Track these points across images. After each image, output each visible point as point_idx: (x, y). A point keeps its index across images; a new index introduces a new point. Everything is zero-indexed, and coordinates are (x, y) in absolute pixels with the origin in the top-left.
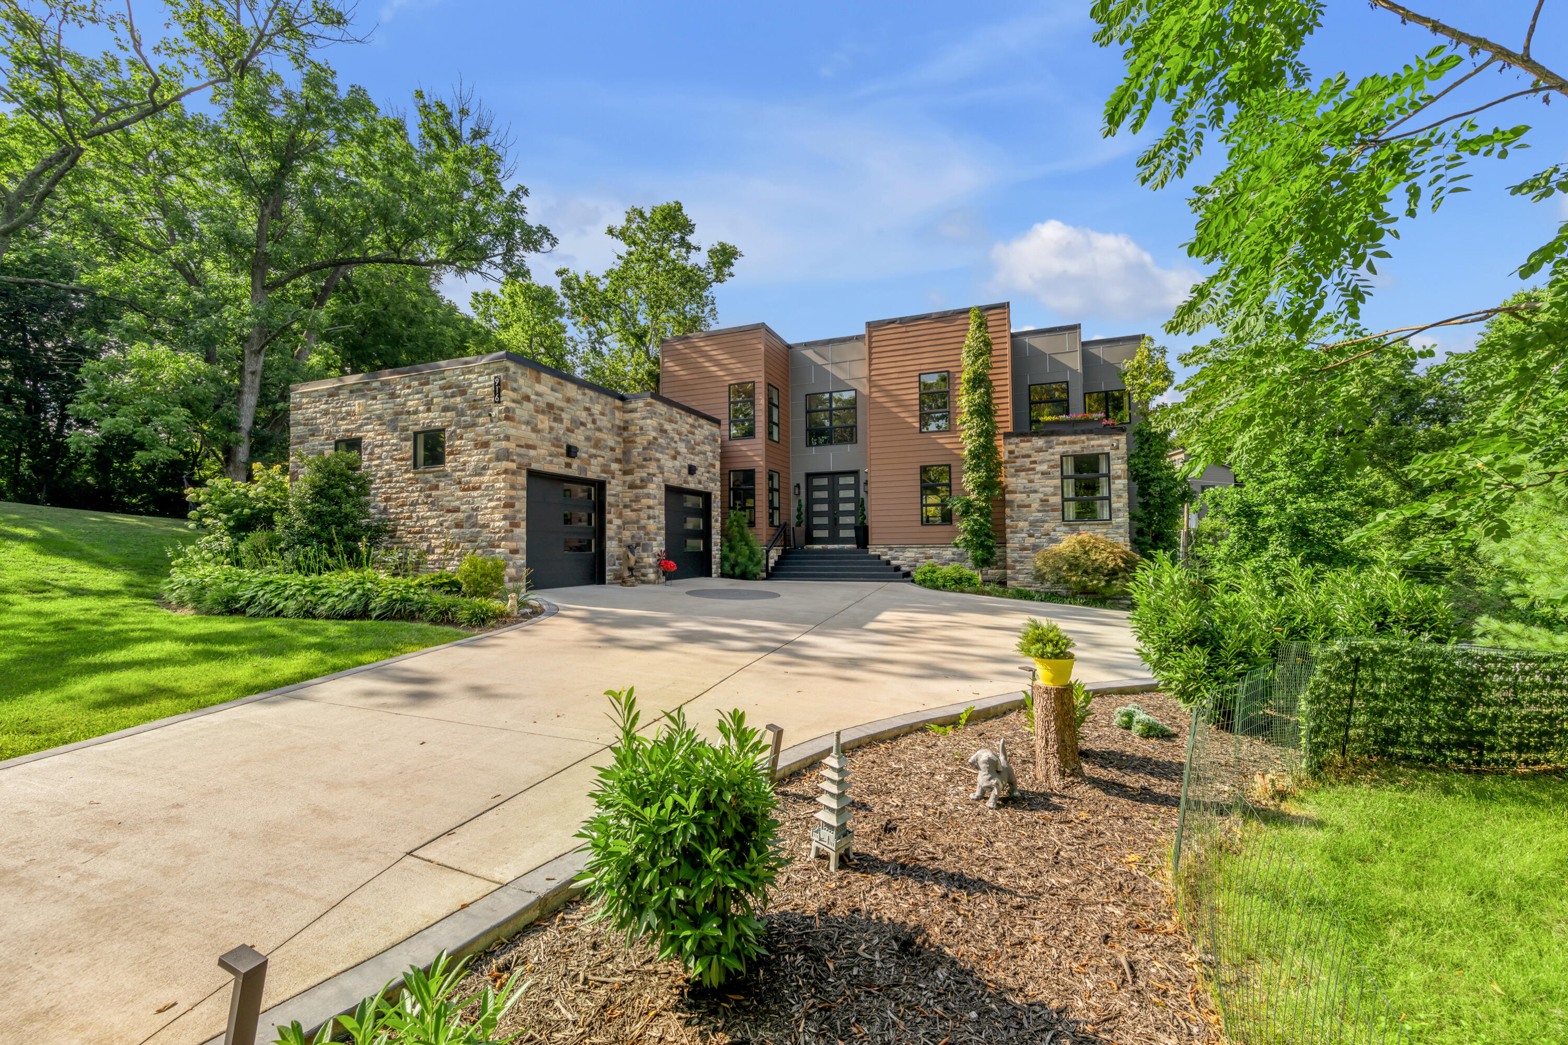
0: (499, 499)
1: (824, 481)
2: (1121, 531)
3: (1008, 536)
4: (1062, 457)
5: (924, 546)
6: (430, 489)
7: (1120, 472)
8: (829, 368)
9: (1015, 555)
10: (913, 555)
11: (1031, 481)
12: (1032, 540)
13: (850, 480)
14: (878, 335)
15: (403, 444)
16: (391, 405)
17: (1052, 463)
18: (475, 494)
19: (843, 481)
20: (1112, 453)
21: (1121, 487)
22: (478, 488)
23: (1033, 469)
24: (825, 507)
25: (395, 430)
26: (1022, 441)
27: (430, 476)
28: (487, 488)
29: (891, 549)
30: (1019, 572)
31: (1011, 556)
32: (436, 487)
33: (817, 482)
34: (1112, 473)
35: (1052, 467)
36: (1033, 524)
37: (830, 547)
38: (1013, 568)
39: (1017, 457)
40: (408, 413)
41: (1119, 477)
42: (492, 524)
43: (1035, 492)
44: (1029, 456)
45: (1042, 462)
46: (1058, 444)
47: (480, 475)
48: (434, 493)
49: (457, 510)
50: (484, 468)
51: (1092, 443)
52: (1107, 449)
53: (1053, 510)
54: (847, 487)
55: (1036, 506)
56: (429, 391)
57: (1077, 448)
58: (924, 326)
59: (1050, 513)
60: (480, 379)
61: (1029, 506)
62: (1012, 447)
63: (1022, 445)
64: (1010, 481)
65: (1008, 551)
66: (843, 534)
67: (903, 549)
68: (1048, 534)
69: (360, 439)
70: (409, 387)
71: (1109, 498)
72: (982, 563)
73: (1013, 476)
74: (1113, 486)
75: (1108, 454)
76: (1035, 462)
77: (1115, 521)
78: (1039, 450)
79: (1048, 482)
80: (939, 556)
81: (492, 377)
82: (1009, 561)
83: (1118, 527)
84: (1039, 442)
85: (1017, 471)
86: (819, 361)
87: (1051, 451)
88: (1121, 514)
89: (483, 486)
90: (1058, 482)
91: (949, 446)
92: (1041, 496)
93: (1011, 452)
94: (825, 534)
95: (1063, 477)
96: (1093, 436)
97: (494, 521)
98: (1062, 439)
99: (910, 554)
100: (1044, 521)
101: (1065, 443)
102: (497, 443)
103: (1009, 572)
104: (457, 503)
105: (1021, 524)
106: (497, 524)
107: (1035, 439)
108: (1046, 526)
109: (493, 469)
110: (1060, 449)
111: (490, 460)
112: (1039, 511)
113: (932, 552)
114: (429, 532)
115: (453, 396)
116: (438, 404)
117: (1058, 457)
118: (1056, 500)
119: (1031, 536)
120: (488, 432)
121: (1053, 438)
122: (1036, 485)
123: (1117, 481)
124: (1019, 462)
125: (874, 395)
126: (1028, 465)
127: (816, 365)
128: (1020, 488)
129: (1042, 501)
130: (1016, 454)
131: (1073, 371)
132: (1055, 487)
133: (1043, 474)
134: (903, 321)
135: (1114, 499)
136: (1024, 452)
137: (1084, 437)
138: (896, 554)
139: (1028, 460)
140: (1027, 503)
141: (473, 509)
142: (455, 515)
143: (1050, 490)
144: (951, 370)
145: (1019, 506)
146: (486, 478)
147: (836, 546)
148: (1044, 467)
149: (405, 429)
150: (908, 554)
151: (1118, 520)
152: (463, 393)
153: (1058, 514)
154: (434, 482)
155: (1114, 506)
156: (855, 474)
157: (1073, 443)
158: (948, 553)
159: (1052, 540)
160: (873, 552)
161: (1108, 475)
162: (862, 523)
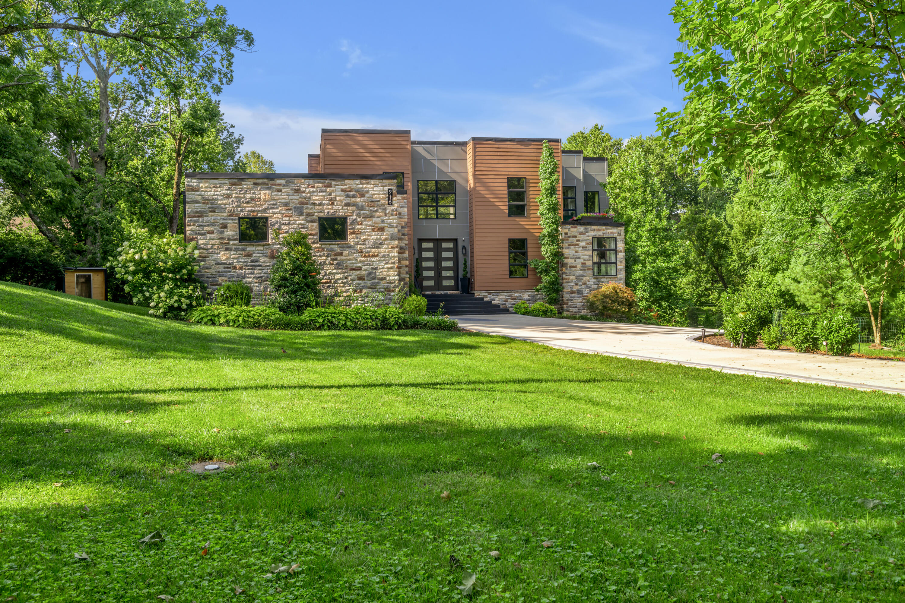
0: (394, 263)
1: (431, 245)
2: (622, 282)
3: (564, 284)
4: (593, 238)
5: (511, 291)
6: (336, 255)
7: (621, 249)
8: (436, 163)
9: (568, 296)
11: (577, 252)
12: (577, 287)
13: (450, 245)
14: (481, 146)
15: (310, 224)
16: (297, 197)
17: (588, 242)
18: (374, 259)
19: (444, 245)
20: (618, 237)
21: (622, 257)
22: (377, 256)
23: (578, 245)
24: (431, 264)
25: (302, 214)
26: (572, 227)
27: (335, 247)
28: (384, 256)
29: (490, 294)
30: (570, 306)
31: (566, 296)
32: (341, 254)
33: (425, 245)
34: (618, 249)
35: (588, 244)
36: (578, 277)
37: (437, 293)
38: (567, 304)
39: (569, 237)
40: (314, 204)
41: (621, 251)
42: (388, 278)
43: (579, 258)
44: (575, 237)
45: (583, 241)
46: (591, 230)
47: (378, 248)
48: (339, 258)
49: (359, 269)
50: (381, 244)
51: (608, 231)
52: (615, 235)
53: (588, 269)
54: (447, 250)
55: (579, 266)
56: (333, 191)
57: (600, 233)
58: (510, 145)
59: (587, 271)
60: (375, 189)
61: (575, 267)
62: (567, 231)
63: (572, 229)
64: (567, 252)
65: (564, 293)
66: (445, 283)
67: (498, 294)
68: (585, 284)
69: (267, 218)
70: (313, 187)
71: (615, 263)
72: (552, 302)
73: (568, 248)
74: (618, 256)
75: (616, 238)
76: (578, 240)
77: (619, 276)
78: (581, 233)
79: (586, 253)
80: (520, 298)
81: (386, 188)
82: (565, 300)
83: (620, 280)
84: (581, 229)
85: (569, 245)
86: (428, 157)
87: (587, 234)
88: (621, 272)
89: (381, 255)
90: (590, 253)
91: (526, 227)
92: (582, 261)
93: (566, 234)
94: (431, 283)
95: (594, 250)
96: (608, 227)
97: (389, 276)
98: (593, 227)
99: (503, 296)
100: (584, 276)
101: (594, 230)
102: (390, 229)
103: (565, 306)
104: (360, 265)
105: (572, 277)
106: (391, 278)
107: (579, 227)
108: (585, 278)
109: (388, 244)
110: (592, 233)
111: (386, 239)
112: (581, 270)
113: (516, 295)
114: (336, 282)
115: (354, 196)
116: (341, 201)
117: (591, 238)
118: (589, 263)
119: (577, 284)
120: (383, 222)
121: (588, 227)
122: (580, 254)
123: (620, 254)
124: (571, 240)
125: (477, 188)
126: (575, 242)
127: (426, 159)
128: (571, 256)
129: (582, 264)
130: (569, 235)
131: (579, 180)
132: (590, 256)
133: (583, 247)
134: (496, 140)
135: (618, 263)
136: (573, 234)
137: (604, 227)
138: (493, 297)
139: (575, 239)
140: (574, 265)
141: (373, 269)
142: (359, 272)
143: (586, 257)
144: (528, 177)
145: (570, 267)
146: (382, 250)
147: (442, 292)
148: (583, 244)
149: (309, 215)
150: (501, 297)
151: (621, 275)
152: (362, 196)
153: (591, 272)
154: (338, 250)
155: (619, 267)
156: (455, 241)
157: (599, 230)
158: (526, 296)
159: (588, 287)
160: (477, 296)
161: (615, 250)
162: (465, 276)
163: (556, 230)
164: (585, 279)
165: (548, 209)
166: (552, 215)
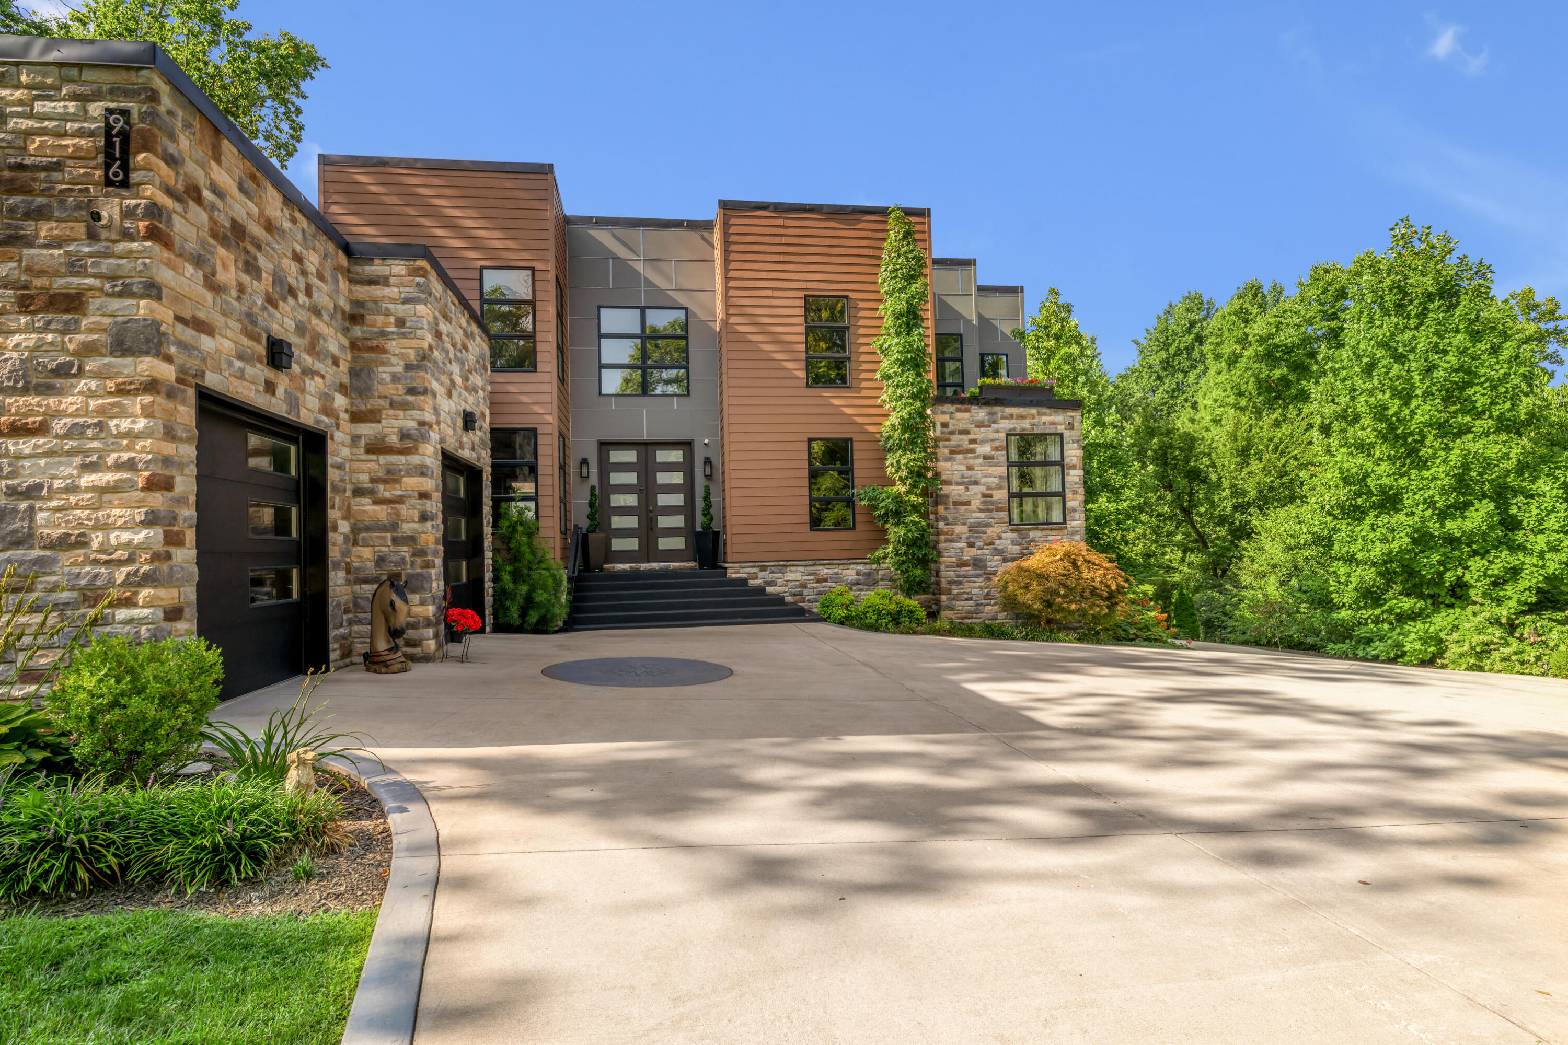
0: (130, 465)
1: (630, 456)
2: (1077, 538)
3: (942, 545)
4: (1007, 435)
5: (815, 561)
7: (1075, 461)
8: (640, 267)
9: (951, 573)
10: (798, 576)
11: (970, 468)
12: (973, 552)
13: (675, 456)
14: (740, 223)
17: (997, 444)
18: (26, 446)
19: (663, 456)
20: (1067, 434)
21: (1077, 479)
22: (42, 429)
23: (972, 451)
24: (631, 500)
26: (959, 410)
28: (77, 431)
29: (764, 569)
30: (957, 597)
31: (947, 574)
33: (617, 456)
34: (1067, 461)
35: (996, 449)
36: (973, 529)
37: (644, 566)
38: (949, 592)
39: (952, 433)
41: (1074, 467)
42: (97, 539)
43: (976, 483)
44: (967, 432)
45: (984, 441)
46: (1003, 418)
47: (46, 389)
50: (62, 371)
51: (1044, 419)
52: (1061, 429)
53: (998, 510)
54: (670, 467)
55: (976, 503)
57: (1026, 424)
58: (812, 223)
59: (995, 514)
61: (968, 503)
62: (946, 418)
63: (959, 415)
64: (950, 468)
65: (943, 567)
66: (665, 543)
67: (783, 569)
68: (992, 544)
71: (1062, 494)
72: (911, 588)
73: (949, 459)
74: (1067, 479)
75: (1061, 435)
76: (973, 441)
77: (1071, 524)
78: (980, 425)
79: (992, 470)
80: (837, 579)
81: (96, 109)
82: (944, 584)
83: (1074, 533)
84: (981, 413)
85: (952, 452)
86: (624, 253)
87: (995, 426)
88: (1077, 516)
89: (59, 426)
90: (1003, 470)
91: (848, 411)
92: (983, 489)
93: (945, 425)
94: (632, 544)
95: (1010, 464)
96: (1044, 410)
97: (105, 527)
98: (1009, 410)
99: (795, 575)
100: (988, 525)
101: (1011, 416)
102: (116, 304)
103: (944, 598)
105: (960, 529)
106: (119, 537)
107: (974, 408)
108: (989, 531)
109: (97, 375)
110: (1006, 425)
111: (89, 350)
112: (981, 511)
113: (826, 571)
117: (1003, 435)
118: (1001, 495)
119: (971, 545)
120: (75, 266)
121: (997, 409)
122: (977, 474)
123: (1072, 472)
124: (956, 439)
125: (733, 320)
126: (967, 445)
127: (617, 260)
128: (957, 478)
129: (984, 496)
130: (951, 428)
131: (968, 322)
132: (1001, 477)
133: (985, 458)
134: (779, 208)
135: (1069, 495)
136: (962, 426)
137: (1034, 411)
138: (771, 577)
139: (965, 438)
140: (965, 498)
141: (14, 492)
143: (993, 481)
144: (852, 295)
145: (956, 503)
146: (71, 402)
147: (655, 565)
148: (986, 449)
150: (790, 576)
151: (1074, 523)
153: (1004, 514)
155: (1070, 504)
156: (686, 445)
157: (1022, 417)
158: (850, 573)
159: (998, 552)
160: (732, 574)
161: (1061, 464)
162: (707, 527)
163: (921, 414)
164: (991, 531)
165: (902, 364)
166: (911, 376)
